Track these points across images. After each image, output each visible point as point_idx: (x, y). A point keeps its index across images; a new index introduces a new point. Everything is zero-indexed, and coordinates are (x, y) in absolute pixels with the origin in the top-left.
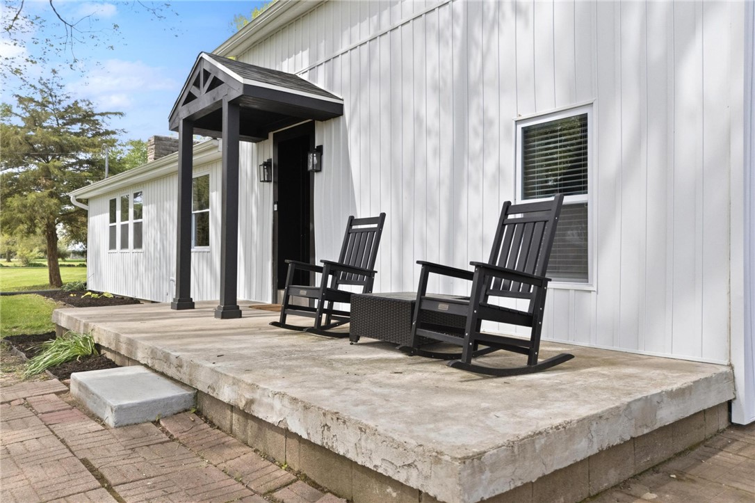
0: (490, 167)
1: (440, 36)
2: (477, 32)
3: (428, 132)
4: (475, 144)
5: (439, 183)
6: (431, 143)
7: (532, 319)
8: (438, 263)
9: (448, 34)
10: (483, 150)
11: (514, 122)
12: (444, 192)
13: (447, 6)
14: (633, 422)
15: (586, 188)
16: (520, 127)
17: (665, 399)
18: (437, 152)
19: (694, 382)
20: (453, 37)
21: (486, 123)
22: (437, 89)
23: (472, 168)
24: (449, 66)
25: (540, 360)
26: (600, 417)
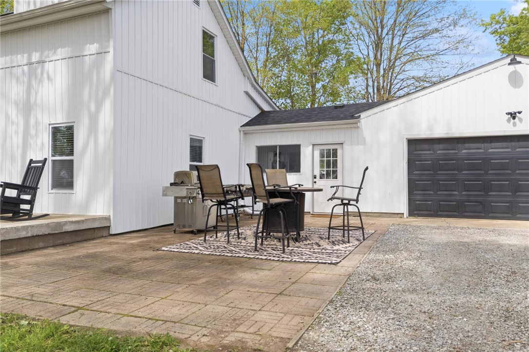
0: (39, 142)
1: (17, 80)
2: (34, 83)
3: (13, 123)
4: (33, 132)
5: (18, 147)
6: (14, 128)
7: (31, 202)
8: (11, 182)
9: (21, 80)
10: (36, 134)
11: (48, 125)
12: (20, 151)
13: (21, 67)
14: (50, 229)
15: (73, 154)
16: (51, 126)
17: (68, 224)
18: (17, 132)
19: (85, 219)
20: (23, 82)
21: (37, 123)
22: (17, 104)
23: (32, 142)
24: (21, 94)
25: (32, 217)
26: (33, 226)
